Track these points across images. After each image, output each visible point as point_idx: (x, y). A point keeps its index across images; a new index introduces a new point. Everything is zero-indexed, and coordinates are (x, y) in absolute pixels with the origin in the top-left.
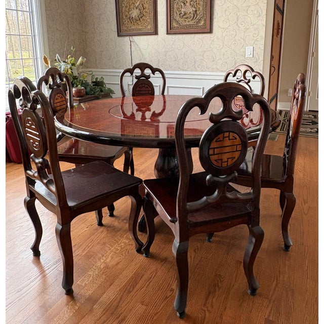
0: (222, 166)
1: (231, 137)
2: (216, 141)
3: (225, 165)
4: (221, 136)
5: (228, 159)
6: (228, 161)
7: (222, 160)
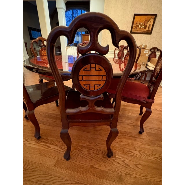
0: (90, 90)
1: (97, 69)
2: (84, 70)
3: (92, 89)
4: (88, 66)
5: (95, 85)
6: (95, 87)
7: (90, 85)
